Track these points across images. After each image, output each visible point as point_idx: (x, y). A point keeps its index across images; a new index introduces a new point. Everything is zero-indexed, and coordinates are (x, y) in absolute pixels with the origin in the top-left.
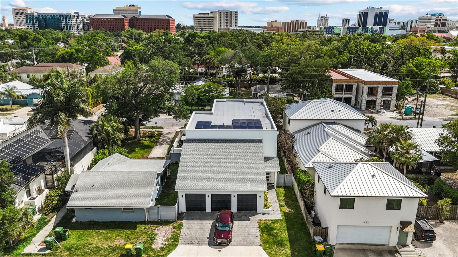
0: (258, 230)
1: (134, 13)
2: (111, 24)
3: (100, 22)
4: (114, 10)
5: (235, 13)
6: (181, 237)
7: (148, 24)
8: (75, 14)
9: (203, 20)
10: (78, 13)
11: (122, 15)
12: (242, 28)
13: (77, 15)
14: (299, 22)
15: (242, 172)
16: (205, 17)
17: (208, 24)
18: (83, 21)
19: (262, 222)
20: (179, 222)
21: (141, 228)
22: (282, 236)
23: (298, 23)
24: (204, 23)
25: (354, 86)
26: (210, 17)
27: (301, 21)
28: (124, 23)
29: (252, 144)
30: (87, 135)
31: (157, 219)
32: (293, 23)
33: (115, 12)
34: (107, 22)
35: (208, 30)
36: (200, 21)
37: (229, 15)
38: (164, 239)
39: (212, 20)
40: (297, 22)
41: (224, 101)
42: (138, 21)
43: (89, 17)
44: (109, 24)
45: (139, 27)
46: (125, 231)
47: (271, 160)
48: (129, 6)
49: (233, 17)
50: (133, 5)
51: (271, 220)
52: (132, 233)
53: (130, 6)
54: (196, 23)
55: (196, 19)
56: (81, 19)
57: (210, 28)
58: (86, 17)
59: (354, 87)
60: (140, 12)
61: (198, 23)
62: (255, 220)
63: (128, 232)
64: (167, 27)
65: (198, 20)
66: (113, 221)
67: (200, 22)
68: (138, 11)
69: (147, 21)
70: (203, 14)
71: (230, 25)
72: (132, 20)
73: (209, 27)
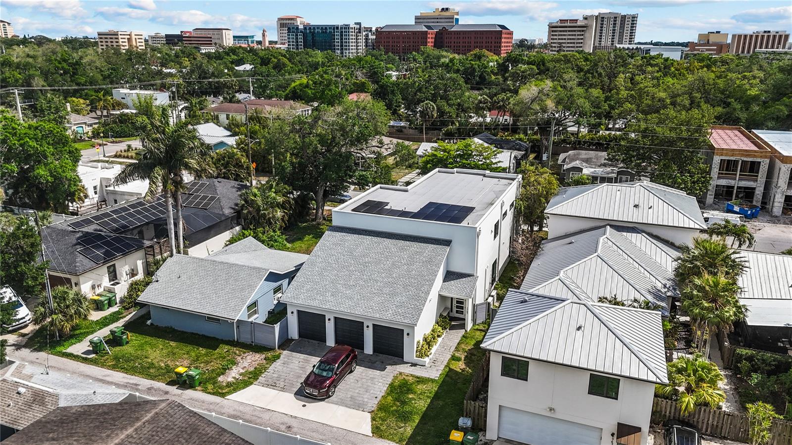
0: (386, 389)
1: (447, 22)
2: (407, 40)
3: (391, 38)
4: (417, 18)
5: (633, 17)
6: (265, 373)
7: (464, 40)
8: (355, 26)
9: (565, 31)
10: (359, 24)
11: (425, 26)
12: (639, 46)
13: (358, 26)
14: (772, 34)
15: (391, 289)
16: (569, 27)
17: (574, 39)
18: (367, 35)
19: (400, 378)
20: (278, 351)
21: (224, 349)
22: (416, 405)
23: (769, 37)
24: (566, 38)
25: (762, 163)
26: (579, 27)
27: (777, 32)
28: (426, 39)
29: (431, 247)
30: (233, 207)
31: (249, 342)
32: (757, 36)
33: (417, 20)
34: (401, 38)
35: (573, 49)
36: (560, 33)
37: (618, 22)
38: (242, 371)
39: (583, 31)
40: (766, 34)
41: (453, 173)
42: (450, 36)
43: (377, 30)
44: (404, 40)
45: (449, 45)
46: (201, 349)
47: (464, 279)
48: (440, 10)
49: (626, 26)
50: (447, 9)
51: (418, 377)
52: (206, 355)
53: (443, 9)
54: (552, 37)
55: (552, 31)
56: (364, 33)
57: (577, 47)
58: (374, 29)
59: (761, 167)
60: (457, 20)
61: (555, 37)
62: (391, 372)
63: (203, 351)
64: (496, 44)
65: (556, 31)
66: (194, 332)
67: (560, 35)
68: (453, 18)
69: (464, 36)
70: (567, 20)
71: (619, 41)
72: (442, 34)
73: (576, 45)
